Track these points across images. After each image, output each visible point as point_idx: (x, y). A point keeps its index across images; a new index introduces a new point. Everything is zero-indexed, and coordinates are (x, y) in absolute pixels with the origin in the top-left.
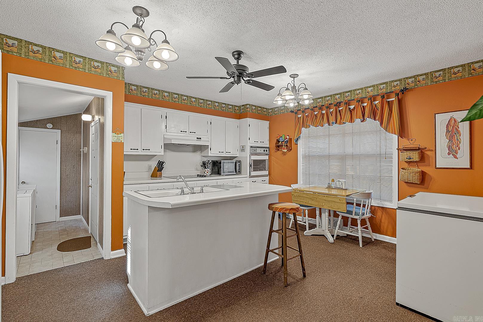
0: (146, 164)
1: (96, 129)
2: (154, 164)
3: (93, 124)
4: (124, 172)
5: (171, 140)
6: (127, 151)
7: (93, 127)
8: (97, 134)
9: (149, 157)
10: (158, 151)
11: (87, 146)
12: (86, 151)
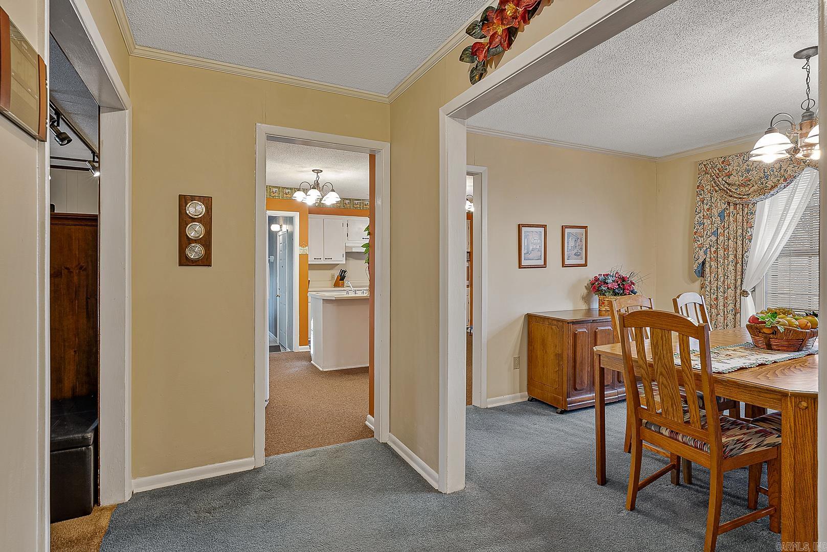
0: (329, 273)
1: (284, 239)
2: (337, 273)
3: (280, 233)
4: (309, 281)
5: (351, 248)
6: (311, 261)
7: (281, 237)
8: (284, 244)
9: (332, 266)
10: (340, 259)
11: (274, 255)
12: (272, 260)
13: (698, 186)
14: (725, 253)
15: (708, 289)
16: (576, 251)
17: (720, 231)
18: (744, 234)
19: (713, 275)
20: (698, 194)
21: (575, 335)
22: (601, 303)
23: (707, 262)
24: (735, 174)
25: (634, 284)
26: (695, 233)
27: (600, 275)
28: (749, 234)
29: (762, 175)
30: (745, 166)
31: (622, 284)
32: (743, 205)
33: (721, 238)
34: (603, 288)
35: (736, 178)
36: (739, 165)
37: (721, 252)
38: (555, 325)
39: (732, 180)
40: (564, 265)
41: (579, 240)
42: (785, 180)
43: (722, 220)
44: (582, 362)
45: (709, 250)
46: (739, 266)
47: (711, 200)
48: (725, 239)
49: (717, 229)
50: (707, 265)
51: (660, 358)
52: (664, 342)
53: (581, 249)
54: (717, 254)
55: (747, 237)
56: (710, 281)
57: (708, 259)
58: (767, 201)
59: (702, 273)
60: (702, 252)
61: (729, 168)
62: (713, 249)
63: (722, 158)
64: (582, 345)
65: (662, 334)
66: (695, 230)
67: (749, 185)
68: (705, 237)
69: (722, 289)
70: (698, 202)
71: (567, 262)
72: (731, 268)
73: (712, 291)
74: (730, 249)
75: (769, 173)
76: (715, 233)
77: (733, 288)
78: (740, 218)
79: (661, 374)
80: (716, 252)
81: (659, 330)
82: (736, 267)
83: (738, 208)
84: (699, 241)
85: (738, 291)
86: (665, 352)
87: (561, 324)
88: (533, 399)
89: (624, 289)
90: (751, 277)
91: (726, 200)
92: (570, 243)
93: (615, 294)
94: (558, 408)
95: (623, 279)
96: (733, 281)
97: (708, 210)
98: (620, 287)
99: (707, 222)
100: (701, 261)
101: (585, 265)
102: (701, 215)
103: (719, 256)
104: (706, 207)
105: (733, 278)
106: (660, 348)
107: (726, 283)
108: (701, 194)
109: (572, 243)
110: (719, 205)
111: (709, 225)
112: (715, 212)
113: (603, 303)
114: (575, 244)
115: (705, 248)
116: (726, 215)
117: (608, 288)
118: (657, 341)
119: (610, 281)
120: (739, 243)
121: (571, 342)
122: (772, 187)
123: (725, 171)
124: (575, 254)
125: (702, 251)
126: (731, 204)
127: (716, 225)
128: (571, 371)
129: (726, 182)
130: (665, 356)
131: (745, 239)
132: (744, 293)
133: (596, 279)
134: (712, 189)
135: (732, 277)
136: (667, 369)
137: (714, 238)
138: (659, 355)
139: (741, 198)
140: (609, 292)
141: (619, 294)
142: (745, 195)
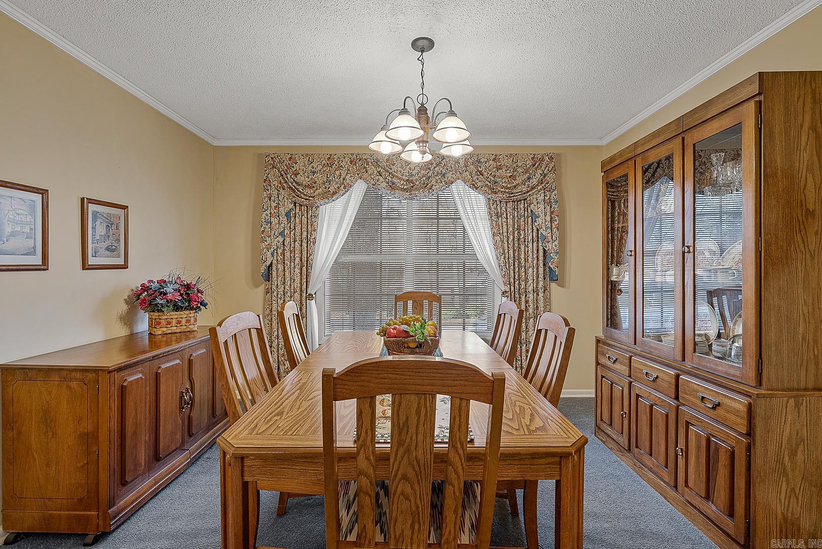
13: (265, 180)
14: (292, 255)
15: (275, 294)
16: (108, 243)
17: (286, 231)
18: (309, 236)
19: (280, 278)
20: (266, 190)
21: (123, 389)
22: (153, 324)
23: (274, 265)
24: (301, 173)
25: (202, 293)
26: (263, 232)
27: (150, 281)
28: (313, 238)
29: (325, 180)
30: (310, 168)
31: (186, 294)
32: (307, 207)
33: (288, 240)
34: (159, 301)
35: (302, 178)
36: (304, 166)
37: (287, 254)
38: (76, 379)
39: (299, 178)
40: (85, 266)
41: (114, 227)
42: (345, 187)
43: (289, 221)
44: (135, 433)
45: (276, 251)
46: (304, 269)
47: (278, 198)
48: (292, 240)
49: (284, 229)
50: (274, 268)
51: (408, 451)
52: (422, 418)
53: (118, 240)
54: (284, 256)
55: (311, 240)
56: (277, 285)
57: (275, 262)
58: (328, 206)
59: (268, 277)
60: (269, 254)
61: (296, 167)
62: (280, 251)
63: (288, 154)
64: (136, 403)
65: (419, 403)
66: (262, 229)
67: (314, 187)
68: (272, 238)
69: (289, 294)
70: (265, 197)
71: (92, 261)
72: (297, 271)
73: (279, 296)
74: (296, 252)
75: (331, 179)
76: (282, 234)
77: (299, 292)
78: (304, 220)
79: (405, 478)
80: (283, 254)
81: (413, 398)
82: (301, 270)
83: (303, 210)
84: (266, 241)
85: (304, 295)
86: (420, 437)
87: (91, 376)
88: (18, 535)
89: (190, 301)
90: (315, 279)
91: (294, 199)
92: (97, 230)
93: (177, 308)
94: (87, 535)
95: (188, 287)
96: (299, 285)
97: (276, 207)
98: (183, 298)
99: (274, 221)
100: (268, 263)
101: (125, 266)
102: (268, 212)
103: (286, 258)
104: (274, 205)
105: (299, 282)
106: (412, 430)
107: (292, 288)
108: (268, 190)
109: (101, 230)
110: (286, 204)
111: (276, 224)
112: (283, 211)
113: (159, 323)
114: (108, 231)
115: (272, 250)
116: (292, 215)
117: (167, 301)
118: (407, 418)
119: (169, 289)
120: (305, 245)
121: (115, 405)
122: (334, 193)
123: (293, 169)
124: (107, 249)
125: (270, 252)
126: (297, 204)
127: (283, 225)
128: (116, 455)
129: (294, 181)
130: (420, 444)
131: (309, 240)
132: (310, 297)
133: (145, 288)
134: (279, 185)
135: (298, 280)
136: (419, 466)
137: (281, 239)
138: (406, 445)
139: (307, 199)
140: (168, 307)
141: (182, 308)
142: (312, 197)
